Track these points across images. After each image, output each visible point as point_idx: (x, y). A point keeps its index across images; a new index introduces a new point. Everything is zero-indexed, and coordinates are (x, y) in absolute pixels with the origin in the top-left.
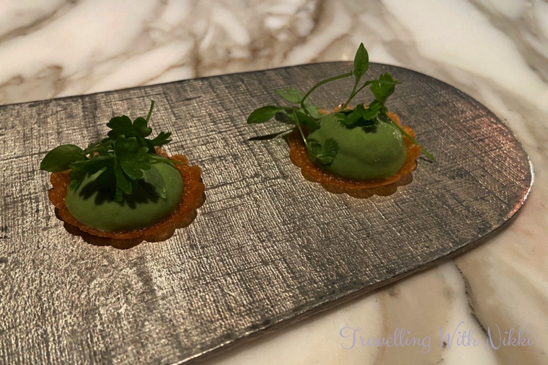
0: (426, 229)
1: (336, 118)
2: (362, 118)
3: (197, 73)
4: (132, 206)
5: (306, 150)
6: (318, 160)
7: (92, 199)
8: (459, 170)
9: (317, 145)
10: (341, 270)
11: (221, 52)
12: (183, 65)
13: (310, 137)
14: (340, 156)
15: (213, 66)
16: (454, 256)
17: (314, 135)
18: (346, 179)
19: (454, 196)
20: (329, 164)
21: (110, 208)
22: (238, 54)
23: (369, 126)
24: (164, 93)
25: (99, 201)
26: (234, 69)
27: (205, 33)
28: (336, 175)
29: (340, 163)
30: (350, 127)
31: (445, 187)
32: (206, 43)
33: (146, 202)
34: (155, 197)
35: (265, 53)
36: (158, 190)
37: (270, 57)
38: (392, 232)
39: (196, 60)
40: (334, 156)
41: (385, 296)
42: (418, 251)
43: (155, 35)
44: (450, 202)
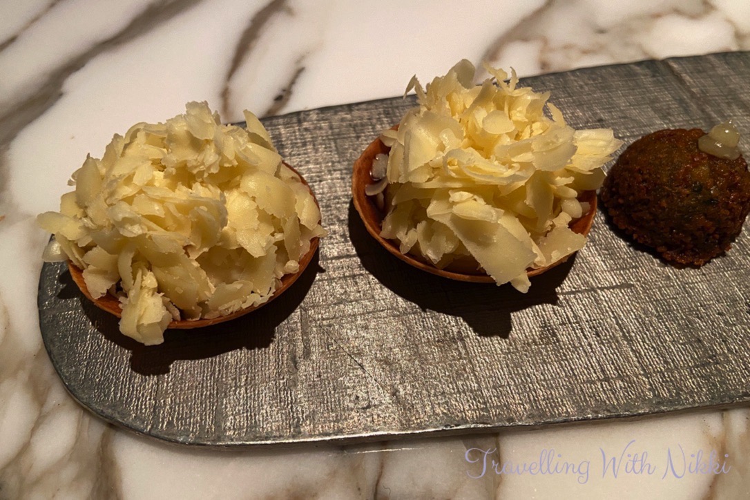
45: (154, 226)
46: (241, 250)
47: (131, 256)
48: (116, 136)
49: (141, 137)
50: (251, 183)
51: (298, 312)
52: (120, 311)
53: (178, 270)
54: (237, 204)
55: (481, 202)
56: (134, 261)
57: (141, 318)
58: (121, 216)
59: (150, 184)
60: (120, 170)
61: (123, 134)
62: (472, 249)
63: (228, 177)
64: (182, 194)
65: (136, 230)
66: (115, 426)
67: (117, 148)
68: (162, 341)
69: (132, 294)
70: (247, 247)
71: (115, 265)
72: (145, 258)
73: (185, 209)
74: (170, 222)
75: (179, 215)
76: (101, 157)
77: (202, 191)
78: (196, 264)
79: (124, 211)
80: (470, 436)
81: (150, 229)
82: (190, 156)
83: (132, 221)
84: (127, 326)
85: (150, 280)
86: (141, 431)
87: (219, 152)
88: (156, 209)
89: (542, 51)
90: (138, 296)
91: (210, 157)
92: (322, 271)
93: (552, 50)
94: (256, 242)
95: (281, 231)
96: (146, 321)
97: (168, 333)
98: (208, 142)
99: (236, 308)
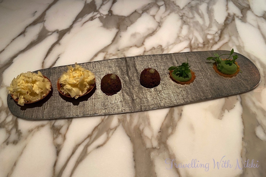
0: (236, 89)
1: (224, 62)
2: (229, 63)
3: (191, 50)
4: (185, 78)
5: (217, 67)
6: (219, 69)
7: (178, 76)
8: (245, 79)
9: (219, 66)
10: (219, 93)
11: (196, 45)
12: (188, 47)
13: (218, 64)
14: (223, 69)
15: (195, 49)
16: (240, 94)
17: (219, 64)
18: (224, 73)
19: (243, 84)
20: (221, 70)
21: (181, 78)
22: (201, 45)
23: (230, 64)
24: (185, 55)
25: (179, 77)
26: (199, 50)
27: (192, 39)
28: (222, 73)
29: (223, 70)
30: (227, 64)
31: (242, 82)
32: (193, 42)
33: (187, 78)
34: (188, 77)
35: (206, 46)
36: (189, 76)
37: (208, 47)
38: (230, 88)
39: (190, 46)
40: (222, 69)
41: (226, 98)
42: (233, 92)
43: (181, 38)
44: (242, 85)
45: (22, 89)
46: (36, 93)
47: (19, 93)
48: (18, 75)
49: (22, 75)
50: (37, 83)
51: (47, 102)
52: (18, 101)
53: (26, 95)
54: (35, 86)
55: (70, 86)
56: (19, 94)
57: (20, 102)
58: (17, 88)
59: (22, 83)
60: (18, 81)
61: (19, 75)
62: (69, 92)
63: (34, 82)
64: (26, 85)
65: (20, 90)
66: (18, 117)
67: (18, 77)
68: (24, 105)
69: (19, 99)
70: (36, 92)
71: (17, 94)
72: (21, 94)
73: (27, 87)
74: (25, 89)
75: (26, 88)
76: (16, 78)
77: (29, 84)
78: (29, 95)
79: (18, 87)
80: (68, 118)
81: (22, 90)
82: (28, 79)
83: (19, 89)
84: (19, 103)
85: (22, 97)
86: (21, 117)
87: (32, 79)
88: (23, 87)
89: (106, 55)
90: (20, 99)
91: (31, 79)
92: (52, 96)
93: (107, 55)
94: (38, 92)
95: (42, 90)
96: (21, 102)
97: (25, 104)
98: (30, 77)
99: (34, 101)
